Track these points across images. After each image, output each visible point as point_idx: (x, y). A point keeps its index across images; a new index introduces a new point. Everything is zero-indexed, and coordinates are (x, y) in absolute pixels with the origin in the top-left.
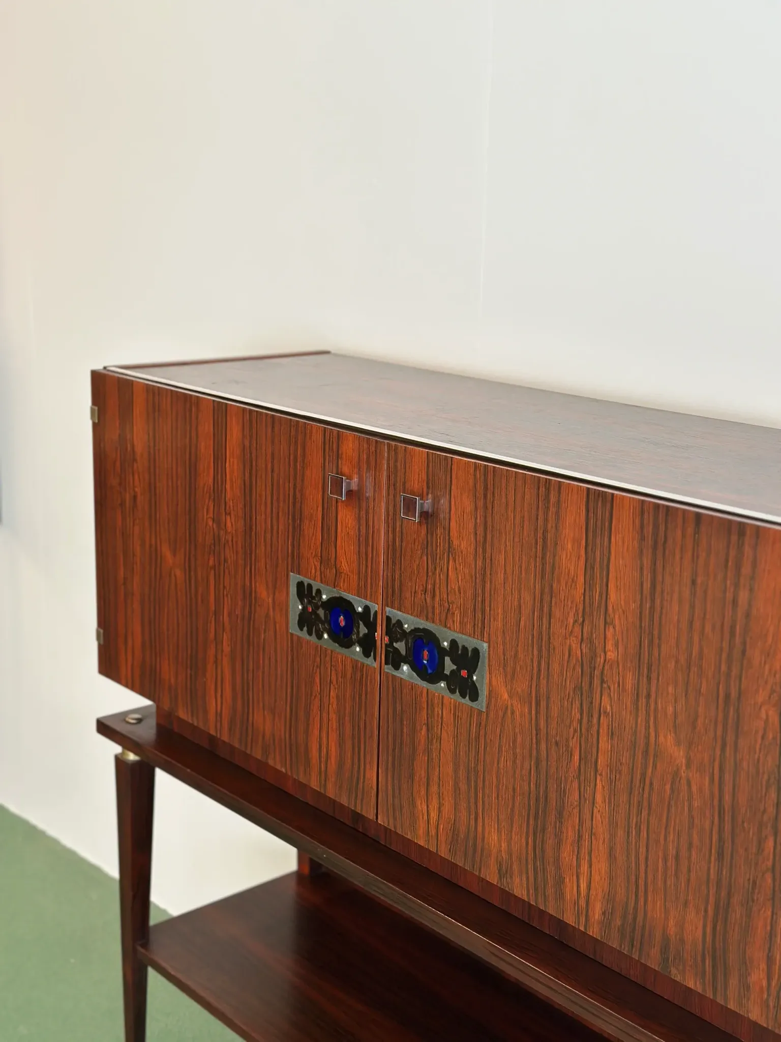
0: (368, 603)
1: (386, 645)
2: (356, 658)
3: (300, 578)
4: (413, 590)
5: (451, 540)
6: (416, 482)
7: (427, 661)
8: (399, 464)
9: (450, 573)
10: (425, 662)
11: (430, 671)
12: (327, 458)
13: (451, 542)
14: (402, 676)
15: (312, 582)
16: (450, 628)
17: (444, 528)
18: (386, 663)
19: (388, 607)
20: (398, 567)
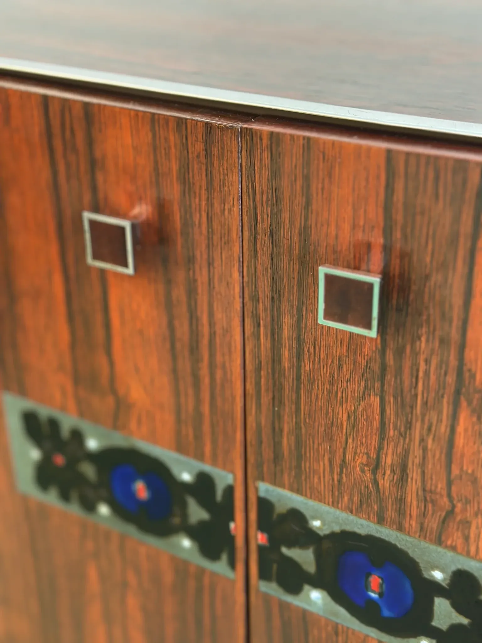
0: (207, 468)
1: (261, 549)
2: (184, 556)
3: (28, 404)
4: (338, 460)
5: (465, 368)
6: (347, 227)
7: (381, 595)
8: (285, 183)
9: (460, 441)
10: (373, 595)
11: (386, 613)
12: (61, 168)
13: (467, 375)
14: (306, 607)
15: (57, 414)
16: (453, 548)
17: (445, 342)
18: (264, 575)
19: (263, 479)
20: (288, 410)
